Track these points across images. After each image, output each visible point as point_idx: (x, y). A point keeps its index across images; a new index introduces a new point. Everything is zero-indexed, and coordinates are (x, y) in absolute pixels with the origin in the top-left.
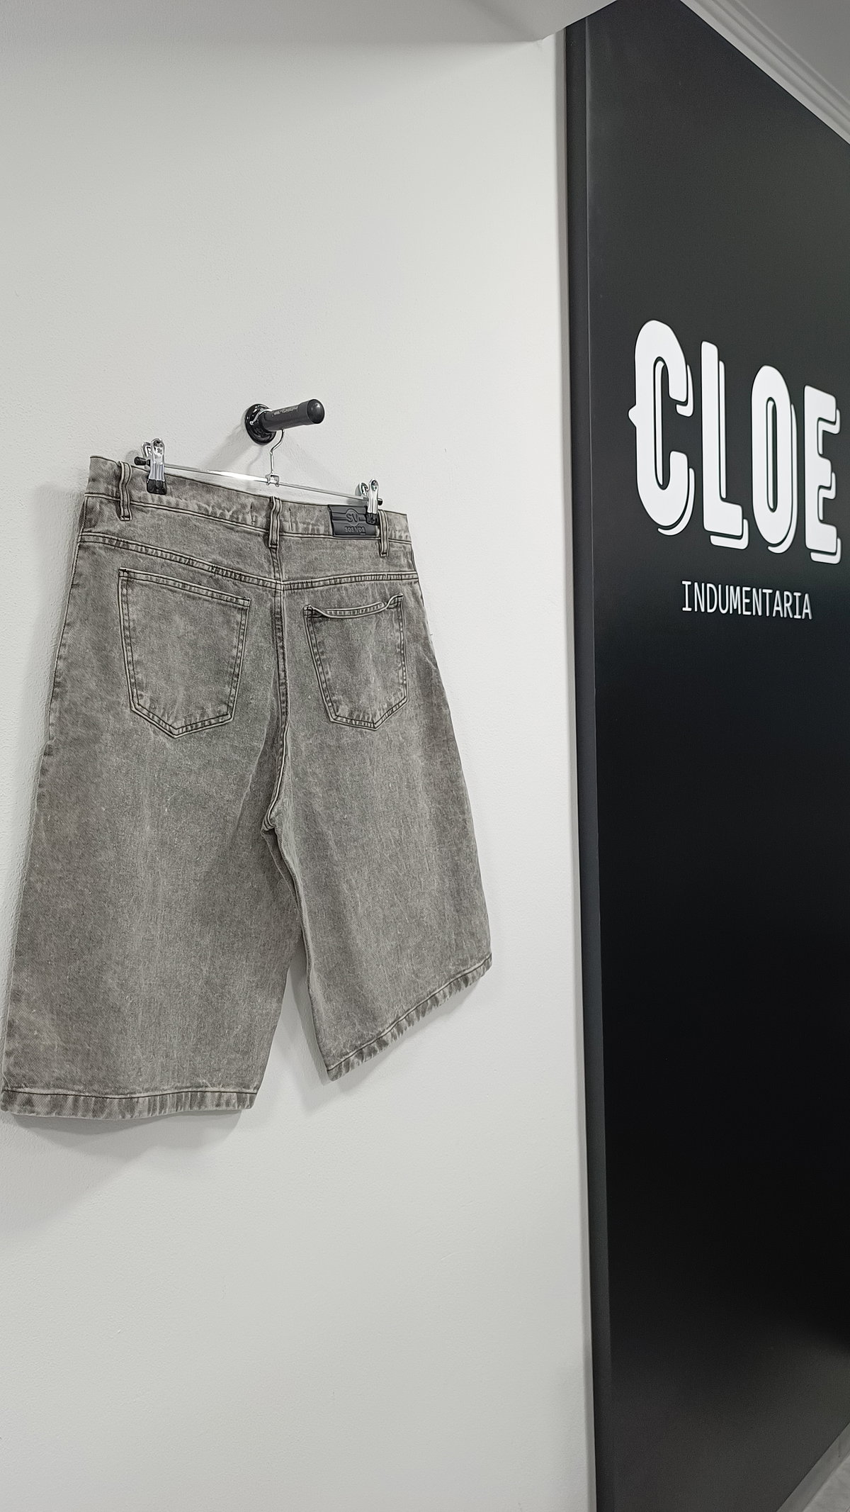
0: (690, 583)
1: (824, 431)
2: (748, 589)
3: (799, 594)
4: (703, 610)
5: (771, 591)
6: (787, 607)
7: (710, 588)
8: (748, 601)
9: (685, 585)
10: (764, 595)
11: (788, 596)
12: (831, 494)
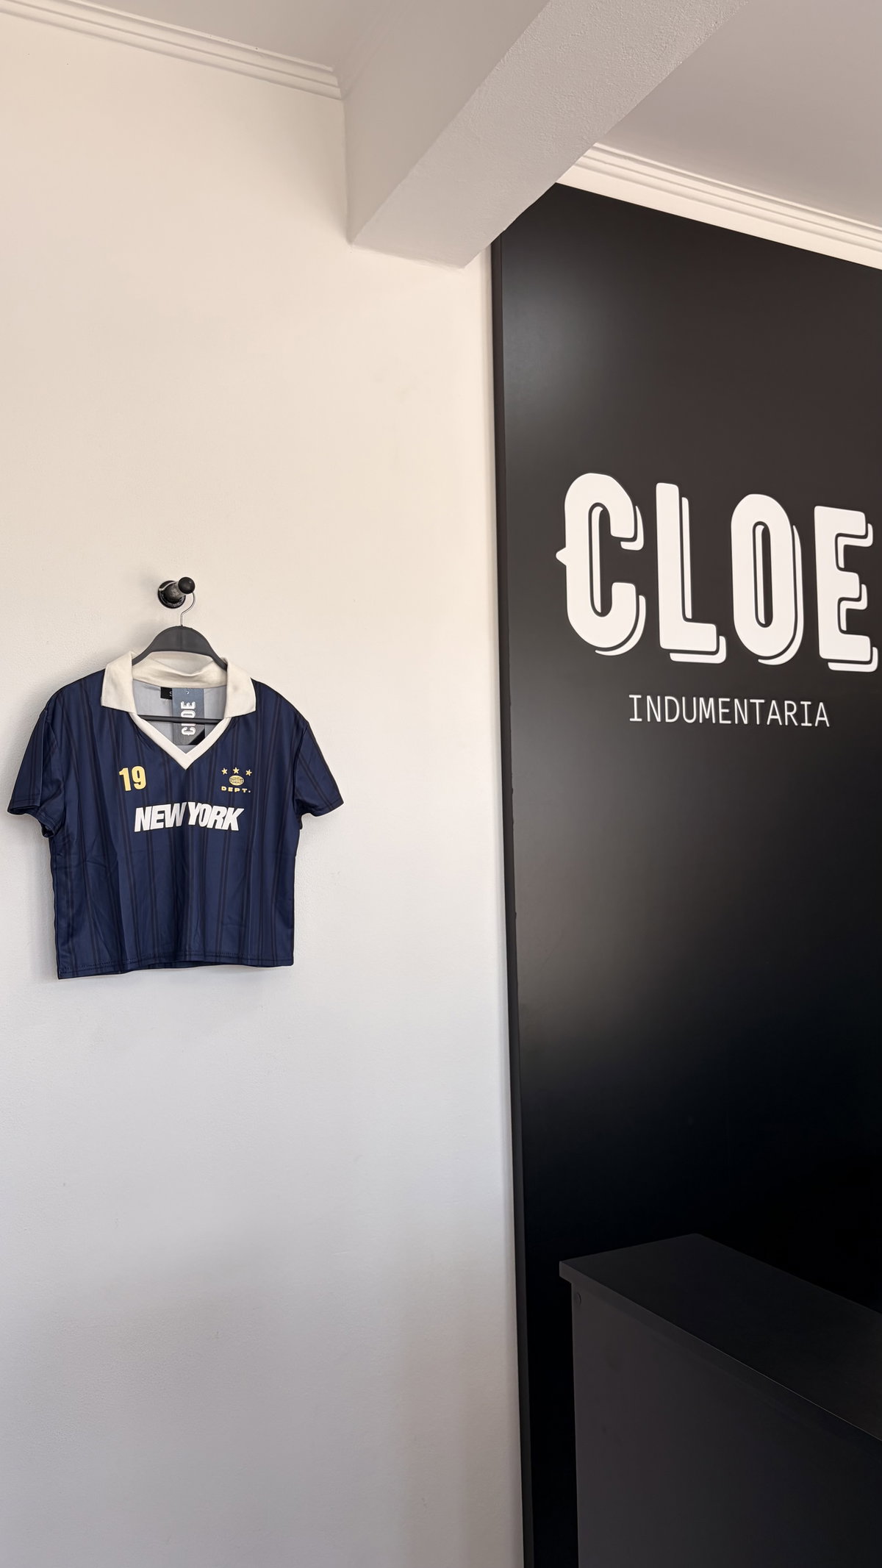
0: (640, 697)
1: (847, 548)
2: (728, 700)
3: (810, 703)
4: (659, 719)
5: (763, 701)
6: (789, 716)
7: (669, 701)
8: (727, 711)
9: (633, 699)
10: (752, 707)
11: (789, 705)
12: (862, 605)
